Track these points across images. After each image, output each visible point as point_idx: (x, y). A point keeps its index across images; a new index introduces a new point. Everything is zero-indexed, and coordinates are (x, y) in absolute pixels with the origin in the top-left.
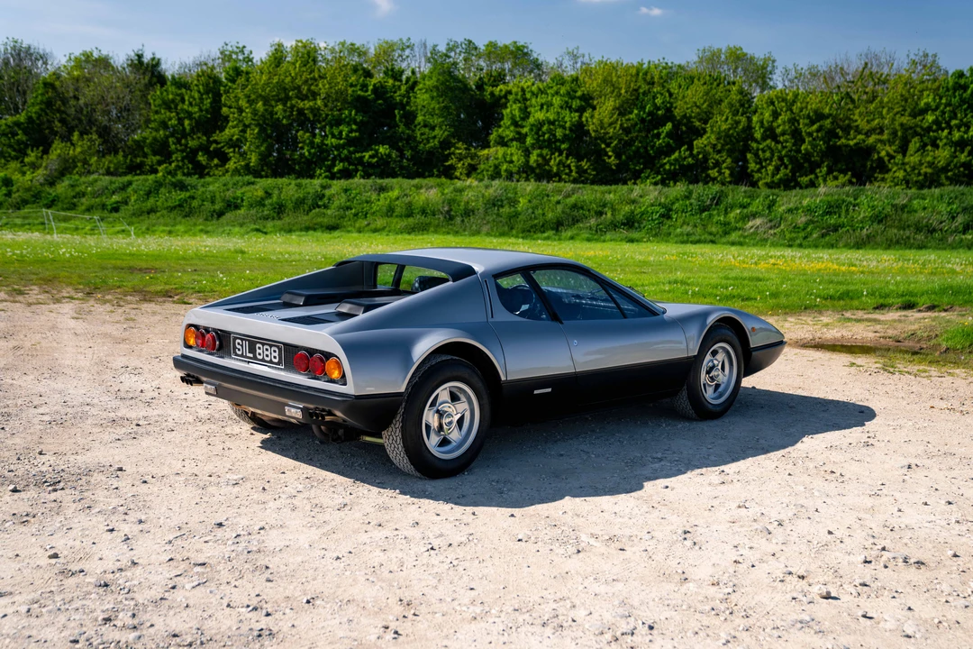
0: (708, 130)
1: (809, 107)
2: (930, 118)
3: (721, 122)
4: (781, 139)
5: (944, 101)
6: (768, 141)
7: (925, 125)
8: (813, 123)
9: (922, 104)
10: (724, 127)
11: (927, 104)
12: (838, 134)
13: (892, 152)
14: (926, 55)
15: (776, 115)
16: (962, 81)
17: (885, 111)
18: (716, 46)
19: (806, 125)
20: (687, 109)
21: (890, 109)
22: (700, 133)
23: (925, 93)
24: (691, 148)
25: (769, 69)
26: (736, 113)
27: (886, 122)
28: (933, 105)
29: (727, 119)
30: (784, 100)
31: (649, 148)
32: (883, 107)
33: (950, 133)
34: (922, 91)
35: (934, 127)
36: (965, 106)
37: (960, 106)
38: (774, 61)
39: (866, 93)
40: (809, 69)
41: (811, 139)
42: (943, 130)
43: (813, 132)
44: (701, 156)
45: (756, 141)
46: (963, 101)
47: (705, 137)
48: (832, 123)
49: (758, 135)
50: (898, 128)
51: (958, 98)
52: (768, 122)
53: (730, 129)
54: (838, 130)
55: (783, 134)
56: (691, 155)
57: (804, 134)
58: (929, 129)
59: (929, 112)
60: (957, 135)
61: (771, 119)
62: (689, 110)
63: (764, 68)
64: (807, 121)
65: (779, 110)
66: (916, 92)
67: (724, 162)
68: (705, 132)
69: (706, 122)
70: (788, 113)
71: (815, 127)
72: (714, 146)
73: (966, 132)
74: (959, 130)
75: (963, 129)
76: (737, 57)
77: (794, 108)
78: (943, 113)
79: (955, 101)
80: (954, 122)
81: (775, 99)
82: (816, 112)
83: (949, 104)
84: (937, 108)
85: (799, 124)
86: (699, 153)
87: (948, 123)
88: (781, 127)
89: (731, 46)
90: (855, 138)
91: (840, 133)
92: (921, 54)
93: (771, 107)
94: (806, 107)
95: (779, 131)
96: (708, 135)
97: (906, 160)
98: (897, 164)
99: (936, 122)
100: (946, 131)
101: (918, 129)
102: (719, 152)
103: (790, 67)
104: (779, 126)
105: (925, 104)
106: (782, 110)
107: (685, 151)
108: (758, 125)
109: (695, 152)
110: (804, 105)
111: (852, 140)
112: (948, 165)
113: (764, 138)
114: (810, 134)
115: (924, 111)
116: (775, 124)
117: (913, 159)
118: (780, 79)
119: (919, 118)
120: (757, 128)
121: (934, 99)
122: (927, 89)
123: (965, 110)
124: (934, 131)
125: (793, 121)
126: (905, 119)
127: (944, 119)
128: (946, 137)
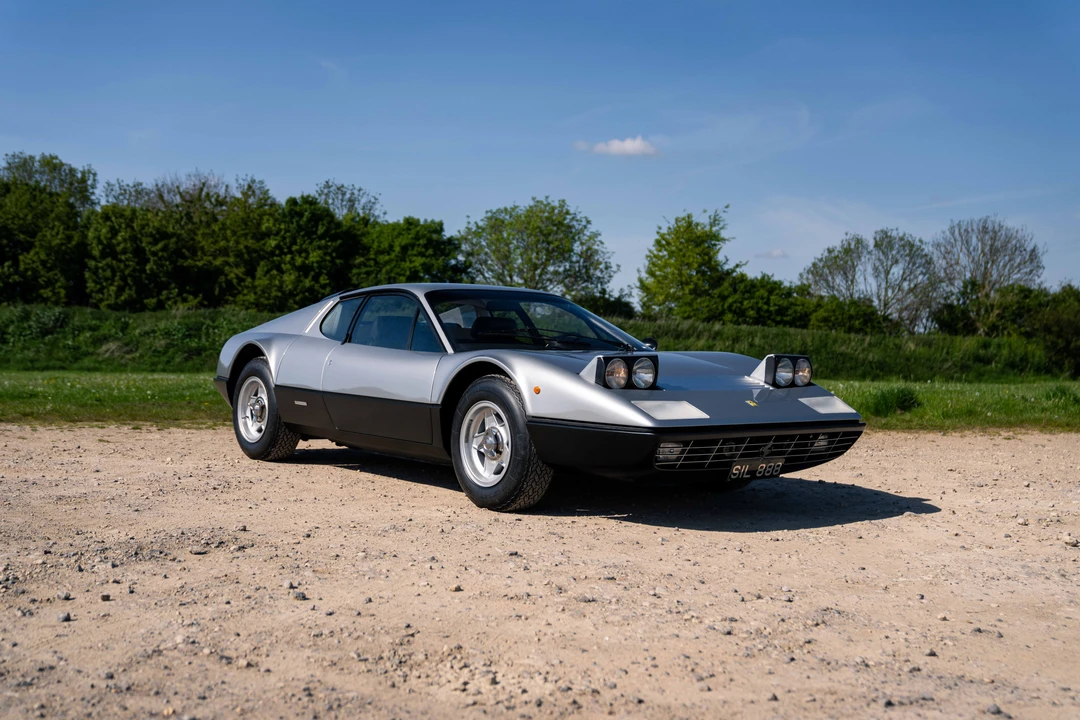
0: (37, 243)
1: (151, 224)
2: (273, 243)
3: (53, 236)
4: (123, 257)
5: (283, 227)
6: (109, 260)
7: (268, 249)
8: (156, 242)
9: (264, 228)
10: (56, 242)
11: (268, 228)
12: (183, 254)
13: (241, 275)
14: (253, 181)
15: (114, 232)
16: (297, 209)
17: (228, 233)
18: (28, 153)
19: (150, 243)
20: (8, 219)
21: (234, 233)
22: (27, 247)
23: (266, 218)
24: (16, 263)
25: (90, 182)
26: (67, 228)
27: (231, 244)
28: (274, 229)
29: (57, 234)
30: (122, 216)
32: (226, 230)
33: (292, 259)
34: (261, 216)
35: (277, 252)
36: (302, 233)
37: (298, 232)
38: (95, 175)
39: (206, 214)
40: (134, 186)
41: (156, 258)
42: (285, 254)
43: (157, 251)
44: (29, 273)
45: (94, 258)
46: (300, 228)
47: (32, 253)
48: (177, 243)
49: (96, 253)
50: (243, 251)
51: (295, 224)
52: (106, 238)
53: (62, 244)
54: (184, 250)
55: (124, 252)
56: (17, 272)
57: (148, 253)
58: (272, 254)
59: (272, 237)
60: (299, 261)
61: (109, 236)
62: (9, 222)
63: (83, 181)
64: (150, 239)
65: (117, 227)
66: (256, 216)
67: (57, 281)
68: (31, 246)
69: (33, 235)
70: (129, 229)
71: (160, 246)
72: (44, 263)
73: (307, 258)
74: (300, 256)
75: (303, 255)
76: (54, 166)
77: (135, 225)
78: (284, 238)
79: (293, 227)
80: (295, 248)
81: (111, 214)
82: (158, 230)
83: (287, 231)
84: (277, 234)
85: (141, 242)
86: (26, 270)
87: (289, 248)
88: (122, 245)
89: (47, 154)
90: (202, 259)
91: (187, 253)
92: (249, 179)
93: (108, 223)
94: (148, 225)
95: (119, 249)
96: (37, 250)
97: (257, 283)
98: (247, 287)
99: (278, 247)
100: (289, 256)
101: (262, 253)
102: (50, 269)
103: (113, 181)
104: (119, 244)
105: (266, 228)
106: (120, 226)
107: (9, 267)
108: (95, 242)
109: (22, 267)
110: (144, 222)
111: (199, 261)
112: (295, 289)
113: (104, 255)
114: (154, 254)
116: (114, 241)
117: (262, 282)
118: (103, 194)
119: (261, 242)
120: (94, 245)
121: (274, 225)
122: (265, 213)
123: (303, 236)
124: (277, 256)
125: (134, 239)
126: (250, 242)
127: (285, 244)
128: (290, 262)
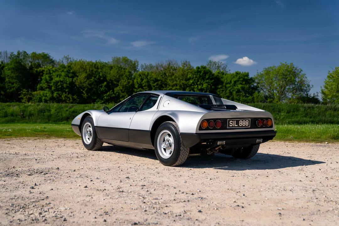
0: (119, 84)
1: (153, 77)
2: (191, 81)
3: (124, 82)
4: (145, 88)
5: (195, 76)
6: (140, 89)
7: (190, 84)
8: (155, 83)
9: (188, 77)
10: (125, 84)
11: (190, 77)
12: (163, 86)
14: (186, 62)
15: (142, 80)
16: (199, 70)
17: (177, 79)
18: (118, 56)
19: (153, 83)
20: (111, 77)
21: (179, 79)
22: (117, 86)
23: (189, 73)
24: (113, 91)
25: (136, 65)
26: (128, 79)
27: (178, 82)
28: (192, 77)
29: (125, 81)
30: (144, 75)
31: (99, 91)
32: (176, 78)
33: (198, 86)
34: (188, 73)
35: (193, 84)
36: (201, 78)
37: (200, 78)
38: (138, 62)
39: (171, 73)
40: (150, 65)
41: (154, 88)
42: (195, 85)
43: (155, 85)
44: (117, 94)
45: (136, 88)
46: (200, 76)
47: (118, 87)
48: (161, 83)
49: (136, 86)
50: (182, 84)
51: (199, 75)
52: (140, 82)
53: (127, 84)
54: (163, 85)
55: (145, 86)
56: (114, 93)
57: (152, 86)
58: (191, 85)
59: (191, 80)
60: (200, 87)
61: (141, 81)
62: (112, 78)
63: (135, 64)
64: (153, 82)
65: (143, 78)
66: (186, 73)
67: (125, 96)
68: (118, 85)
69: (118, 82)
70: (146, 79)
71: (156, 84)
72: (121, 90)
73: (202, 86)
74: (200, 86)
75: (201, 85)
76: (126, 60)
77: (148, 77)
78: (195, 80)
79: (198, 76)
80: (198, 83)
81: (141, 74)
82: (155, 79)
83: (196, 77)
84: (193, 79)
85: (150, 83)
86: (116, 93)
87: (197, 83)
88: (144, 84)
89: (124, 56)
90: (169, 88)
91: (164, 86)
92: (185, 61)
93: (140, 77)
94: (152, 77)
95: (143, 85)
96: (119, 86)
99: (193, 83)
100: (196, 86)
101: (188, 85)
102: (123, 92)
103: (143, 64)
104: (143, 84)
105: (189, 77)
106: (144, 78)
107: (112, 92)
108: (136, 83)
109: (115, 92)
110: (151, 76)
111: (168, 88)
113: (139, 87)
114: (154, 86)
115: (189, 79)
116: (142, 83)
118: (140, 68)
119: (188, 81)
120: (136, 84)
121: (192, 76)
122: (189, 72)
123: (201, 79)
124: (193, 86)
125: (148, 82)
126: (184, 82)
127: (195, 82)
128: (197, 88)
